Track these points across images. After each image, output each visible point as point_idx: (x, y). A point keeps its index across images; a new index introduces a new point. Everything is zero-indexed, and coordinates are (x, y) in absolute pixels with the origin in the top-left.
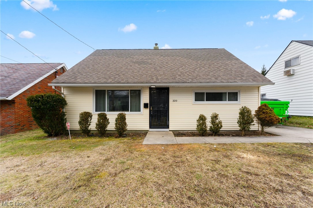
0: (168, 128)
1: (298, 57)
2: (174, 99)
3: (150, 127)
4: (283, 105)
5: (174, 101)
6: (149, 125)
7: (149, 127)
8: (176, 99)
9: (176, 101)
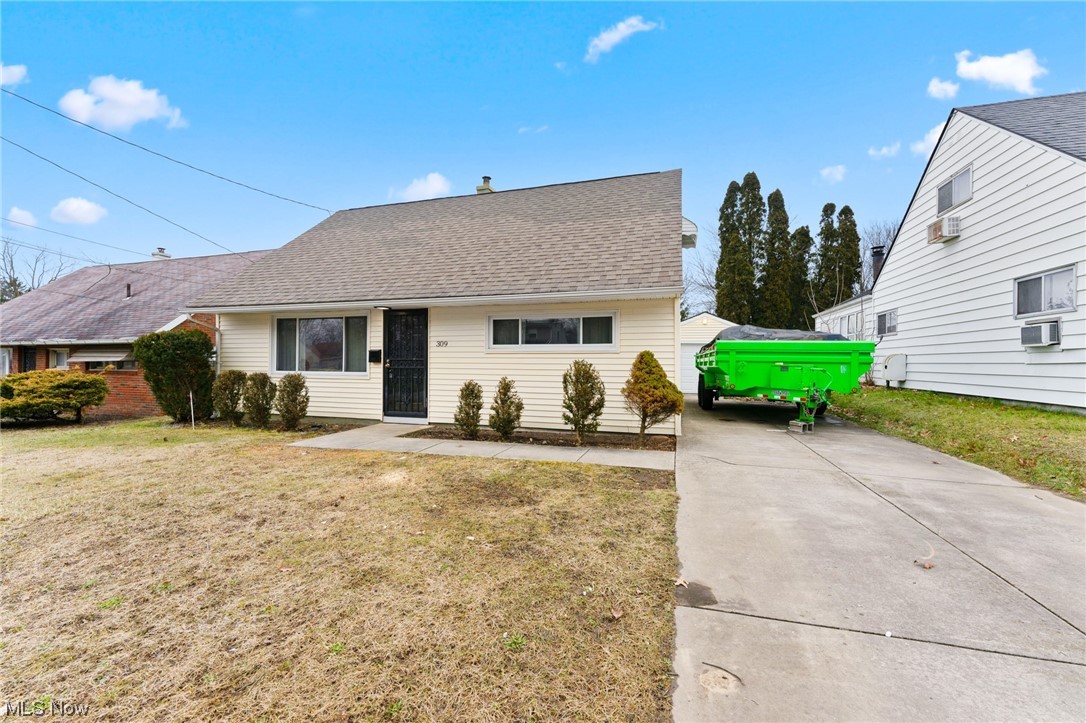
0: (426, 417)
1: (966, 172)
2: (440, 339)
3: (384, 410)
4: (849, 354)
5: (440, 344)
6: (381, 407)
7: (381, 412)
8: (444, 339)
9: (446, 343)
